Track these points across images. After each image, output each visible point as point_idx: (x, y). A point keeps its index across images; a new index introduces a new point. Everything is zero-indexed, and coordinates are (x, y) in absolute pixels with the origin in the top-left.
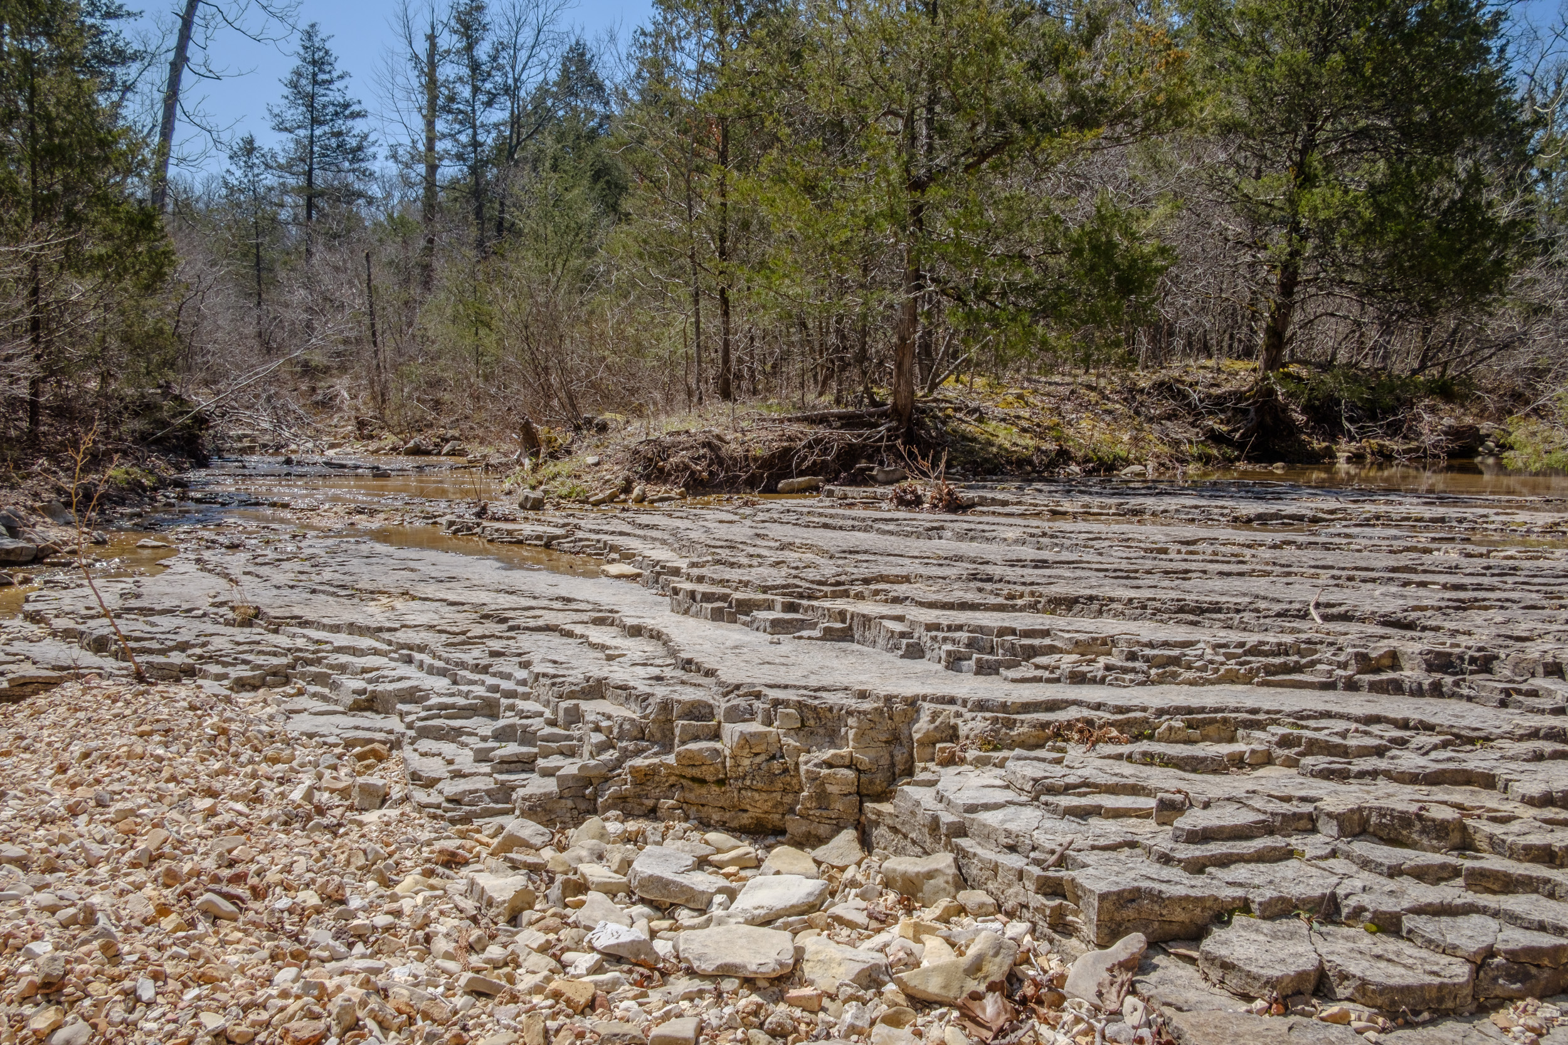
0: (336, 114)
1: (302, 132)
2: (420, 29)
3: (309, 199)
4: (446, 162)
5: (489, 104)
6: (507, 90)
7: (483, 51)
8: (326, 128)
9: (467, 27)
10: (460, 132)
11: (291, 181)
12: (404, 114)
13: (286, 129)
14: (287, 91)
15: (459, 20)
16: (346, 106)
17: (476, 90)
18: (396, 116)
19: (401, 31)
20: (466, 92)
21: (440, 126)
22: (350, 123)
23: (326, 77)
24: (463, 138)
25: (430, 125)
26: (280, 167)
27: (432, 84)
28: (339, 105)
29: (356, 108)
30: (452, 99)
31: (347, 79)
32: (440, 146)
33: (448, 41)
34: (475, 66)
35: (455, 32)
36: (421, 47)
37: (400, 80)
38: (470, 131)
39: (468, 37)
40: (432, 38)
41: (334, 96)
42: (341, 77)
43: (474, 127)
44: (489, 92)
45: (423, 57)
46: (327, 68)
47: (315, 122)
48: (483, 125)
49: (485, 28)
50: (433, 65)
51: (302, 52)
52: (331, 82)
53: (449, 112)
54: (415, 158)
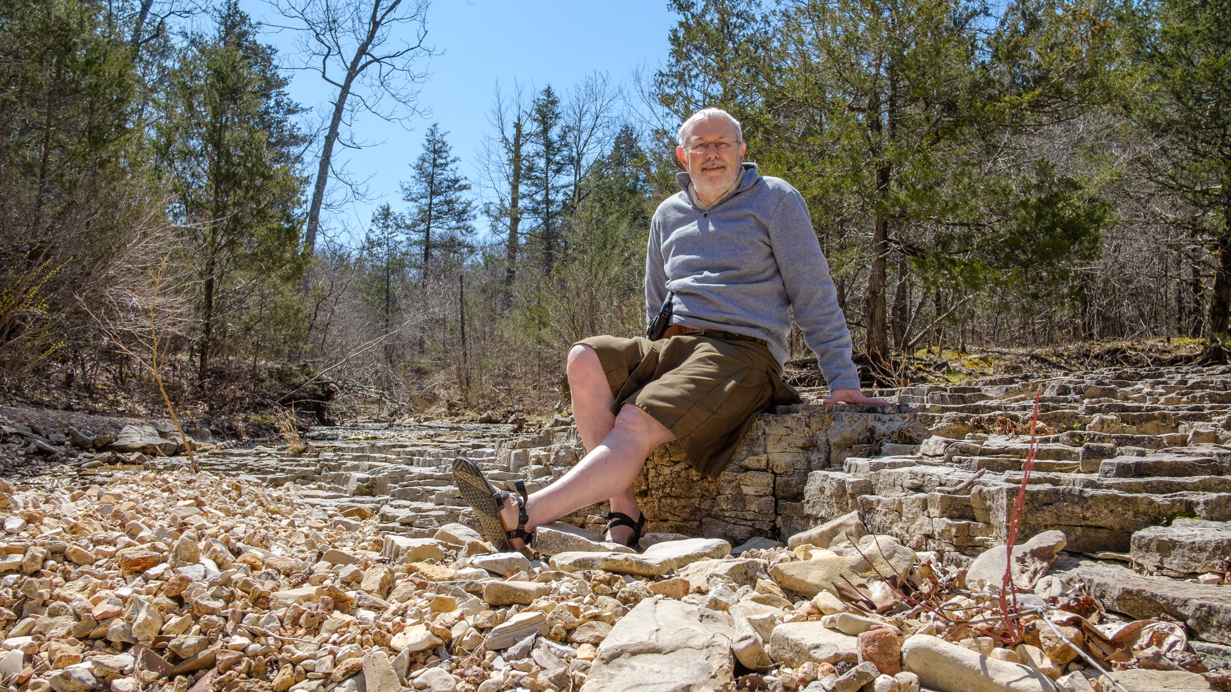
0: (449, 187)
1: (424, 201)
2: (510, 119)
3: (427, 249)
4: (525, 215)
5: (558, 171)
6: (571, 160)
7: (554, 134)
8: (442, 198)
9: (544, 116)
10: (536, 193)
11: (415, 237)
12: (496, 182)
13: (412, 200)
14: (414, 172)
15: (539, 111)
16: (456, 181)
17: (549, 161)
18: (490, 184)
19: (496, 122)
20: (541, 163)
21: (522, 189)
22: (458, 194)
23: (443, 161)
24: (538, 197)
25: (515, 188)
26: (408, 227)
27: (516, 159)
28: (451, 181)
29: (463, 183)
30: (530, 169)
31: (458, 163)
32: (521, 203)
33: (530, 127)
34: (549, 145)
35: (535, 120)
36: (511, 133)
37: (494, 157)
38: (544, 192)
39: (545, 123)
40: (518, 126)
41: (448, 174)
42: (453, 161)
43: (547, 188)
44: (558, 163)
45: (512, 140)
46: (444, 155)
47: (433, 193)
48: (553, 188)
49: (557, 116)
50: (518, 146)
51: (426, 143)
52: (446, 164)
53: (529, 179)
54: (503, 212)
